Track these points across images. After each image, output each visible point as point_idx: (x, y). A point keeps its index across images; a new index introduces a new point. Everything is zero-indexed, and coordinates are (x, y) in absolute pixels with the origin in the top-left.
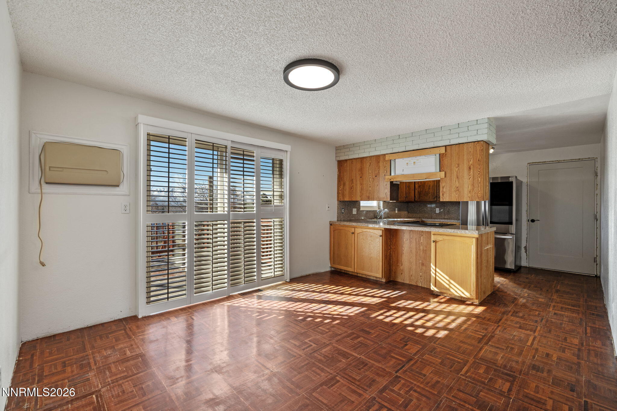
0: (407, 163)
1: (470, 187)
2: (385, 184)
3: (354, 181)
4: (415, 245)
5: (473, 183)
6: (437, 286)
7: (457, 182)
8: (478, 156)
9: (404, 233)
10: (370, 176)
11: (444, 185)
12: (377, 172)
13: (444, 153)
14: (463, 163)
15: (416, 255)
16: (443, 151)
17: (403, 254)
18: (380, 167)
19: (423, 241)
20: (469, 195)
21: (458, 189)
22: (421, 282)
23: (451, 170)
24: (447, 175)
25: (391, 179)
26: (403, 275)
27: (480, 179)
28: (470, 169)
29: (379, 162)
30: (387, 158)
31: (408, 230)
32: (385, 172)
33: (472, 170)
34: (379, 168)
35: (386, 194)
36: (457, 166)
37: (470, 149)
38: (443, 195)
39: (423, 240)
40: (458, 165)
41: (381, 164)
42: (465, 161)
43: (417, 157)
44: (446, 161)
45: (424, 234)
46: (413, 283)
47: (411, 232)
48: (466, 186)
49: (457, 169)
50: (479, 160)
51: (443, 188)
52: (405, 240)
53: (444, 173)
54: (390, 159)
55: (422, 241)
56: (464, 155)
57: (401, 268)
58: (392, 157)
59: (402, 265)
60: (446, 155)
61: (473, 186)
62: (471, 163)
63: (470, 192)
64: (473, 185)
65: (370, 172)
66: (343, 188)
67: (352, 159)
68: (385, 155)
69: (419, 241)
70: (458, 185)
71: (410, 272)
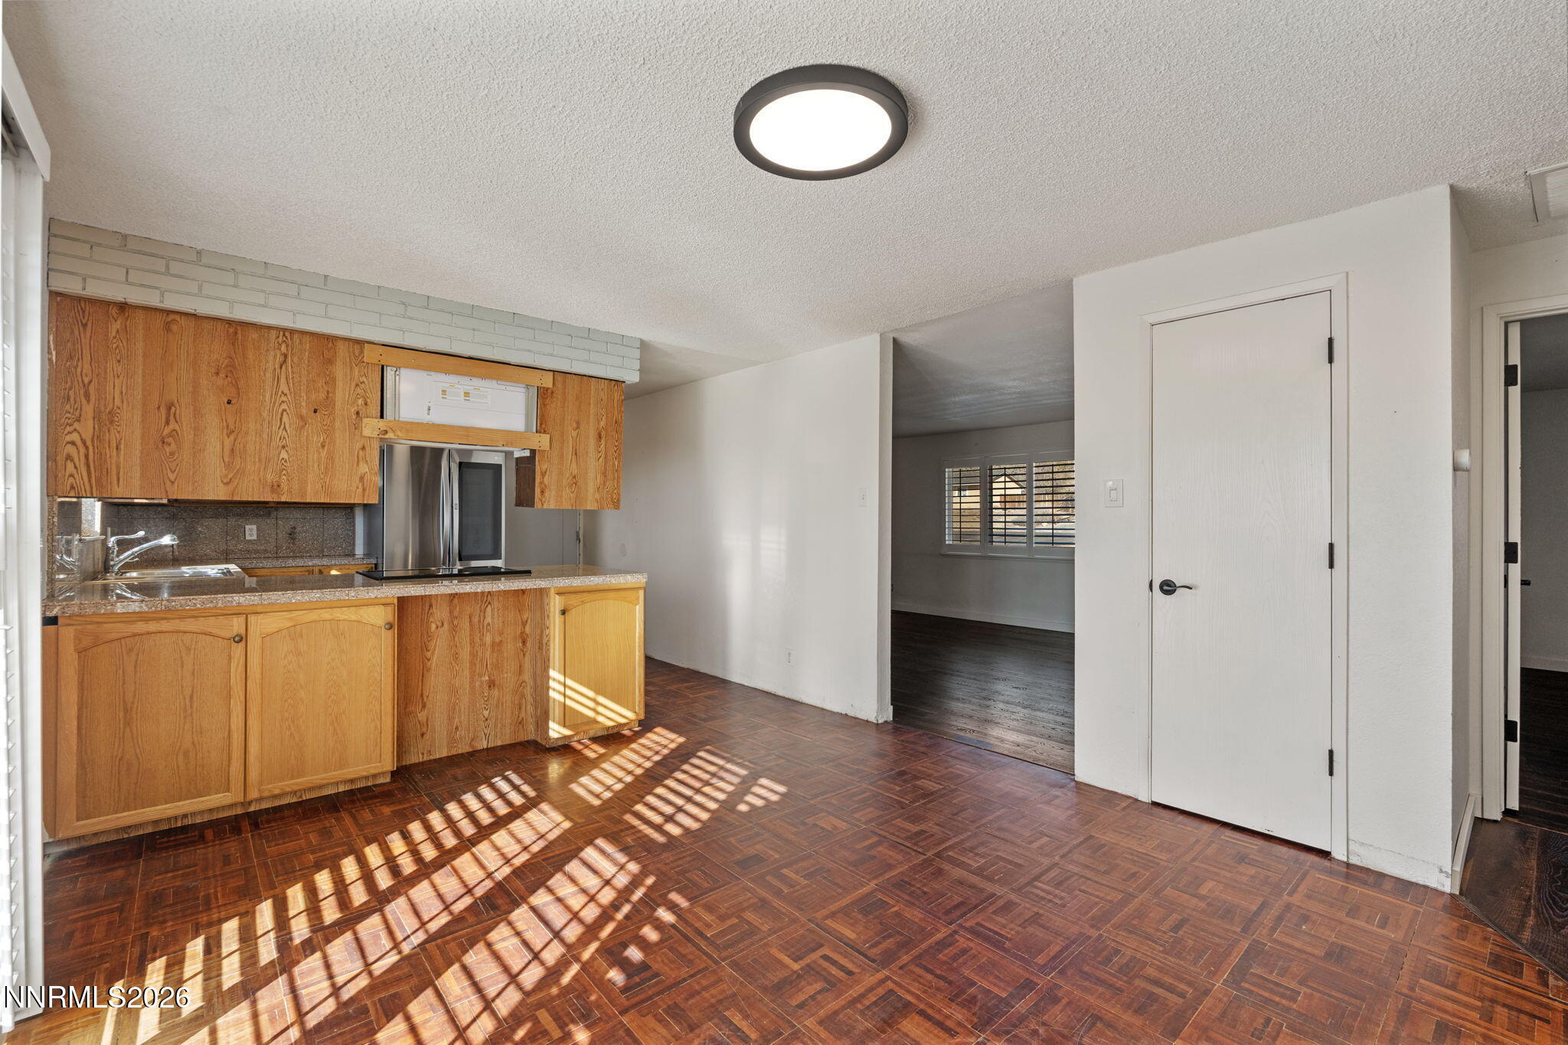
0: (444, 392)
1: (599, 477)
2: (359, 445)
3: (185, 413)
4: (468, 634)
5: (605, 469)
6: (567, 724)
7: (574, 465)
8: (616, 412)
9: (431, 606)
10: (284, 406)
11: (544, 467)
12: (322, 395)
13: (547, 389)
14: (588, 423)
15: (472, 664)
16: (547, 381)
17: (429, 670)
18: (334, 380)
19: (493, 618)
20: (597, 496)
21: (575, 481)
22: (485, 735)
23: (562, 434)
24: (554, 444)
25: (386, 432)
26: (427, 737)
27: (616, 463)
28: (600, 437)
29: (330, 362)
30: (370, 355)
31: (446, 595)
32: (360, 401)
33: (603, 441)
34: (331, 381)
35: (362, 478)
36: (575, 425)
37: (602, 394)
38: (542, 492)
39: (493, 615)
40: (578, 423)
41: (339, 371)
42: (592, 416)
43: (474, 379)
44: (554, 409)
45: (496, 598)
46: (463, 748)
47: (456, 601)
48: (591, 475)
49: (574, 434)
50: (616, 422)
51: (543, 474)
52: (434, 626)
53: (548, 436)
54: (382, 363)
55: (489, 619)
56: (589, 404)
57: (422, 716)
58: (388, 356)
59: (424, 706)
60: (552, 392)
61: (605, 476)
62: (602, 424)
63: (598, 489)
64: (604, 474)
65: (283, 387)
66: (98, 437)
67: (169, 312)
68: (360, 343)
69: (479, 621)
70: (575, 472)
71: (450, 719)
